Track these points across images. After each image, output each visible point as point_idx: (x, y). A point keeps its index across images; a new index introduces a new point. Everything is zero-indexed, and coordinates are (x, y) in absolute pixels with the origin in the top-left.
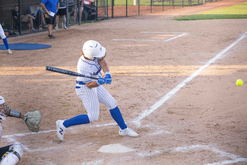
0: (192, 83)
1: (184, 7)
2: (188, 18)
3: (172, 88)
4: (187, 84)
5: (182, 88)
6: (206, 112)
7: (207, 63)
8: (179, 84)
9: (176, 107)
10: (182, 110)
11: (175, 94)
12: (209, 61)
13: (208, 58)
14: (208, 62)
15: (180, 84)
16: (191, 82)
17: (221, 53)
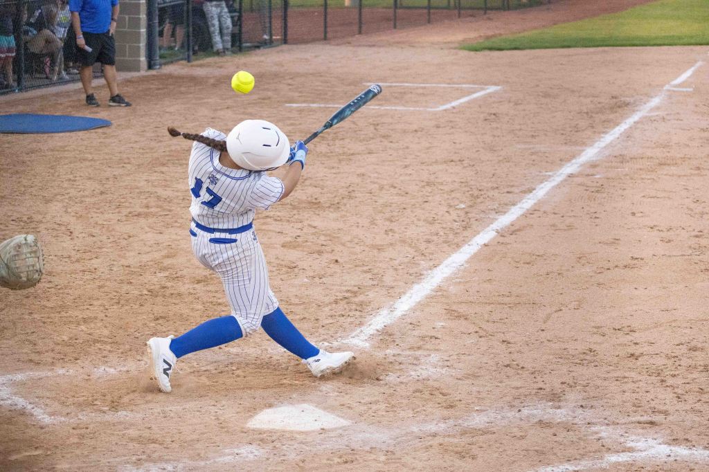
0: (513, 232)
1: (488, 12)
2: (503, 44)
3: (458, 246)
4: (501, 234)
5: (486, 245)
6: (556, 315)
7: (558, 173)
8: (479, 233)
9: (471, 299)
10: (489, 308)
11: (467, 262)
12: (563, 169)
13: (561, 160)
14: (561, 171)
15: (481, 234)
16: (513, 228)
17: (596, 145)
